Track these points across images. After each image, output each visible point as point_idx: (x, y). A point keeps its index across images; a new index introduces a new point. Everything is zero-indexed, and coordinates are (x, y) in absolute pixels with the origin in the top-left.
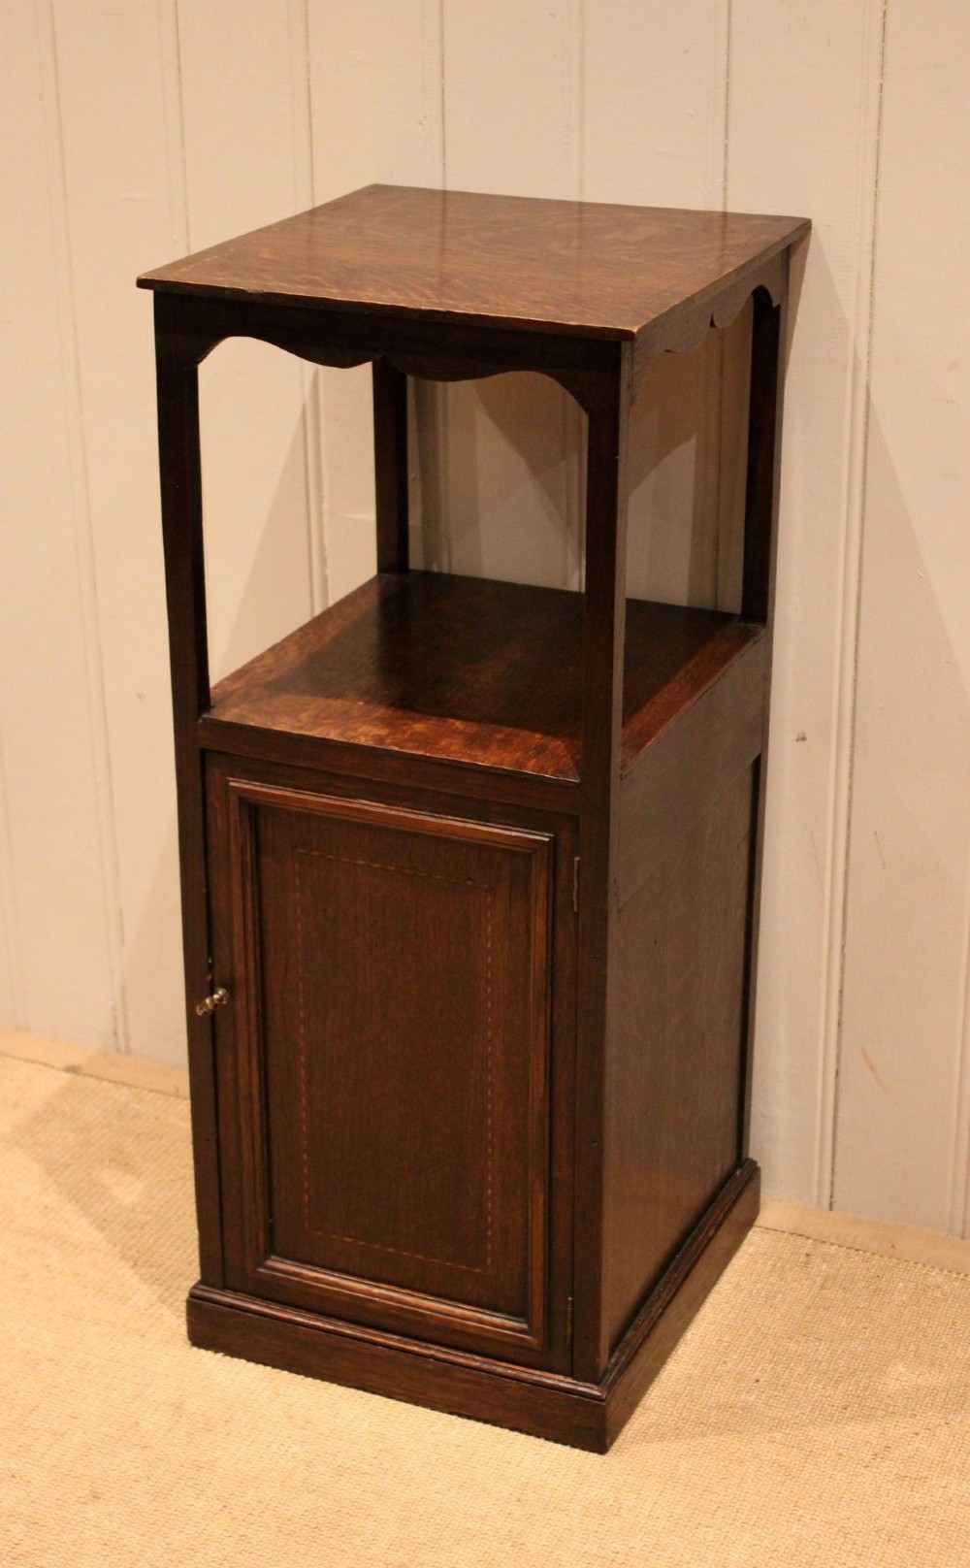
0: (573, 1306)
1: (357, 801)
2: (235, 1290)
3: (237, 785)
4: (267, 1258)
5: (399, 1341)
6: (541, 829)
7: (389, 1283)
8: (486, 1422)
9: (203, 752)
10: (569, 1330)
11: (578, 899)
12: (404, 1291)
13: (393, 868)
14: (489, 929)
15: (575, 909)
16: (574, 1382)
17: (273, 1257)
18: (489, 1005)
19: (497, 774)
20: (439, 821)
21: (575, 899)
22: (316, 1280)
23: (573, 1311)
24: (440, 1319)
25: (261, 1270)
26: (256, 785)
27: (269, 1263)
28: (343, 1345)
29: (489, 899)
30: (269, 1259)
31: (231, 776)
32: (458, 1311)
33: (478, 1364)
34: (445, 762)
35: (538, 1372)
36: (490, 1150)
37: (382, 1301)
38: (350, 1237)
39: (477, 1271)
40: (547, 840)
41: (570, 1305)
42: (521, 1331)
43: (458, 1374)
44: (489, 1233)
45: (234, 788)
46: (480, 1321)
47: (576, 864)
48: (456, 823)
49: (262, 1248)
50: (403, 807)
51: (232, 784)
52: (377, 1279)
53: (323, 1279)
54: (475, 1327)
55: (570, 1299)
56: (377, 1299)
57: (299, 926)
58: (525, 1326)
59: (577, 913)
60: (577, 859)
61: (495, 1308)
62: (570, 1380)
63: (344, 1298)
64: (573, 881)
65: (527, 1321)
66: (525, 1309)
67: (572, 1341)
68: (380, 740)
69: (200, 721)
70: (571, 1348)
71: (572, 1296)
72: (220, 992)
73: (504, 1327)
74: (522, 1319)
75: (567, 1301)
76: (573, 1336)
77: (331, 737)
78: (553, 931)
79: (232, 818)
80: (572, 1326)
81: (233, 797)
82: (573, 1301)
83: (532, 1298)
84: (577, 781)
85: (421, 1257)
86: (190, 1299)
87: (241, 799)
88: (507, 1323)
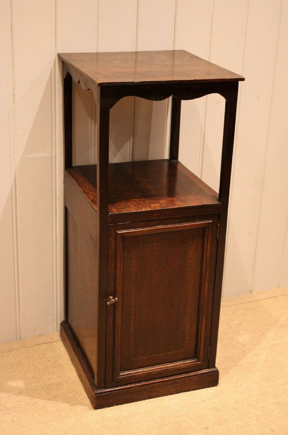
0: (210, 349)
1: (157, 226)
3: (121, 232)
5: (161, 380)
6: (209, 219)
7: (157, 365)
8: (185, 392)
10: (209, 355)
11: (219, 235)
12: (161, 365)
13: (164, 243)
14: (191, 252)
15: (218, 238)
17: (121, 372)
18: (190, 273)
21: (218, 236)
22: (136, 373)
23: (210, 350)
24: (174, 368)
25: (119, 377)
26: (126, 230)
27: (121, 374)
28: (145, 388)
29: (192, 243)
31: (118, 230)
32: (178, 364)
33: (184, 376)
35: (200, 371)
36: (187, 314)
38: (145, 356)
39: (182, 350)
40: (211, 222)
42: (196, 362)
43: (178, 382)
45: (119, 233)
46: (184, 364)
47: (219, 226)
48: (187, 224)
49: (118, 371)
51: (118, 232)
52: (152, 365)
53: (138, 372)
54: (184, 366)
55: (209, 347)
57: (134, 269)
58: (196, 360)
59: (218, 240)
60: (219, 224)
61: (186, 359)
62: (208, 369)
63: (146, 374)
64: (217, 231)
65: (197, 359)
66: (195, 355)
67: (209, 358)
68: (162, 207)
69: (109, 215)
70: (209, 360)
71: (210, 346)
72: (111, 297)
73: (191, 363)
74: (194, 359)
75: (208, 348)
76: (209, 357)
77: (149, 209)
78: (211, 247)
79: (118, 243)
80: (210, 354)
81: (119, 236)
82: (210, 348)
83: (200, 350)
84: (220, 203)
85: (166, 353)
86: (95, 395)
87: (122, 236)
88: (192, 361)
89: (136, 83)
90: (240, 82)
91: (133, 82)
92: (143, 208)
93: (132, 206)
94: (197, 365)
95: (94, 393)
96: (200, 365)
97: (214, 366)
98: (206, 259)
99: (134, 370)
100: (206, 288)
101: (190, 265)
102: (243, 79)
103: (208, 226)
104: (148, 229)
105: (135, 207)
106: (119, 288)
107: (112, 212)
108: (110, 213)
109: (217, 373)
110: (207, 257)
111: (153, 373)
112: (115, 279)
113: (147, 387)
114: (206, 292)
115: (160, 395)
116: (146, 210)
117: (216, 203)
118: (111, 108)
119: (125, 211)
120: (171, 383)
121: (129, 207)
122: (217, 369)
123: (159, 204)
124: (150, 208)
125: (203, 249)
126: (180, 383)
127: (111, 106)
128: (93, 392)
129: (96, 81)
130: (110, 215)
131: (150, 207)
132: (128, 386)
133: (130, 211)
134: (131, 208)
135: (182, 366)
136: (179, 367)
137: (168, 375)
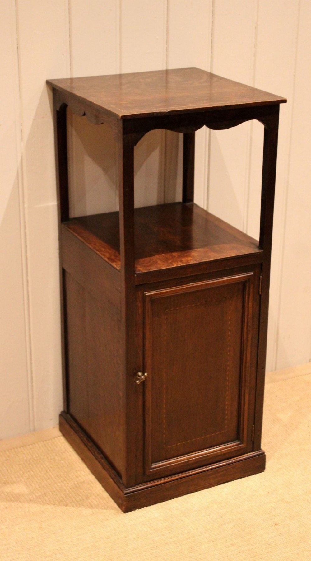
0: (254, 428)
1: (190, 284)
2: (139, 484)
3: (149, 294)
5: (199, 470)
6: (249, 271)
7: (194, 452)
8: (228, 482)
9: (137, 286)
10: (253, 436)
12: (200, 451)
13: (199, 304)
14: (230, 312)
15: (260, 294)
16: (254, 452)
17: (153, 464)
18: (229, 338)
19: (238, 258)
20: (219, 280)
21: (260, 290)
22: (171, 463)
23: (254, 430)
24: (214, 454)
25: (151, 470)
26: (155, 292)
27: (153, 467)
28: (182, 481)
29: (230, 302)
30: (152, 465)
31: (146, 292)
32: (217, 449)
33: (226, 463)
34: (221, 260)
36: (227, 388)
37: (194, 458)
38: (179, 442)
39: (222, 432)
40: (253, 274)
41: (253, 427)
42: (239, 444)
43: (220, 470)
44: (226, 417)
45: (148, 295)
46: (226, 448)
47: (261, 279)
48: (225, 279)
49: (151, 462)
51: (147, 294)
53: (173, 462)
54: (225, 451)
55: (253, 425)
57: (165, 338)
58: (239, 442)
60: (261, 277)
61: (227, 442)
62: (253, 453)
63: (181, 465)
64: (259, 285)
65: (239, 440)
66: (238, 437)
67: (254, 439)
68: (196, 260)
69: (135, 275)
70: (253, 442)
71: (254, 424)
72: (140, 374)
73: (233, 446)
74: (237, 441)
75: (252, 427)
76: (254, 437)
77: (182, 265)
78: (253, 304)
79: (147, 307)
80: (254, 434)
81: (148, 299)
82: (255, 426)
83: (243, 431)
84: (262, 251)
85: (203, 437)
86: (125, 496)
87: (150, 299)
88: (234, 444)
89: (164, 113)
90: (281, 105)
91: (161, 113)
92: (174, 263)
93: (159, 262)
94: (241, 449)
95: (123, 493)
96: (244, 448)
97: (259, 448)
98: (248, 319)
99: (168, 460)
100: (249, 355)
101: (229, 328)
102: (284, 101)
103: (249, 280)
104: (181, 288)
105: (164, 263)
106: (149, 361)
107: (139, 271)
108: (138, 272)
109: (262, 457)
110: (249, 316)
111: (190, 462)
112: (144, 351)
113: (184, 480)
114: (249, 359)
115: (199, 489)
116: (178, 265)
117: (257, 251)
118: (135, 145)
119: (153, 269)
120: (212, 472)
121: (156, 263)
122: (263, 451)
123: (191, 258)
124: (183, 263)
125: (243, 307)
126: (222, 471)
127: (136, 142)
128: (121, 492)
129: (118, 114)
130: (138, 275)
131: (182, 261)
132: (162, 481)
133: (160, 267)
134: (159, 264)
135: (223, 451)
136: (219, 452)
137: (207, 463)
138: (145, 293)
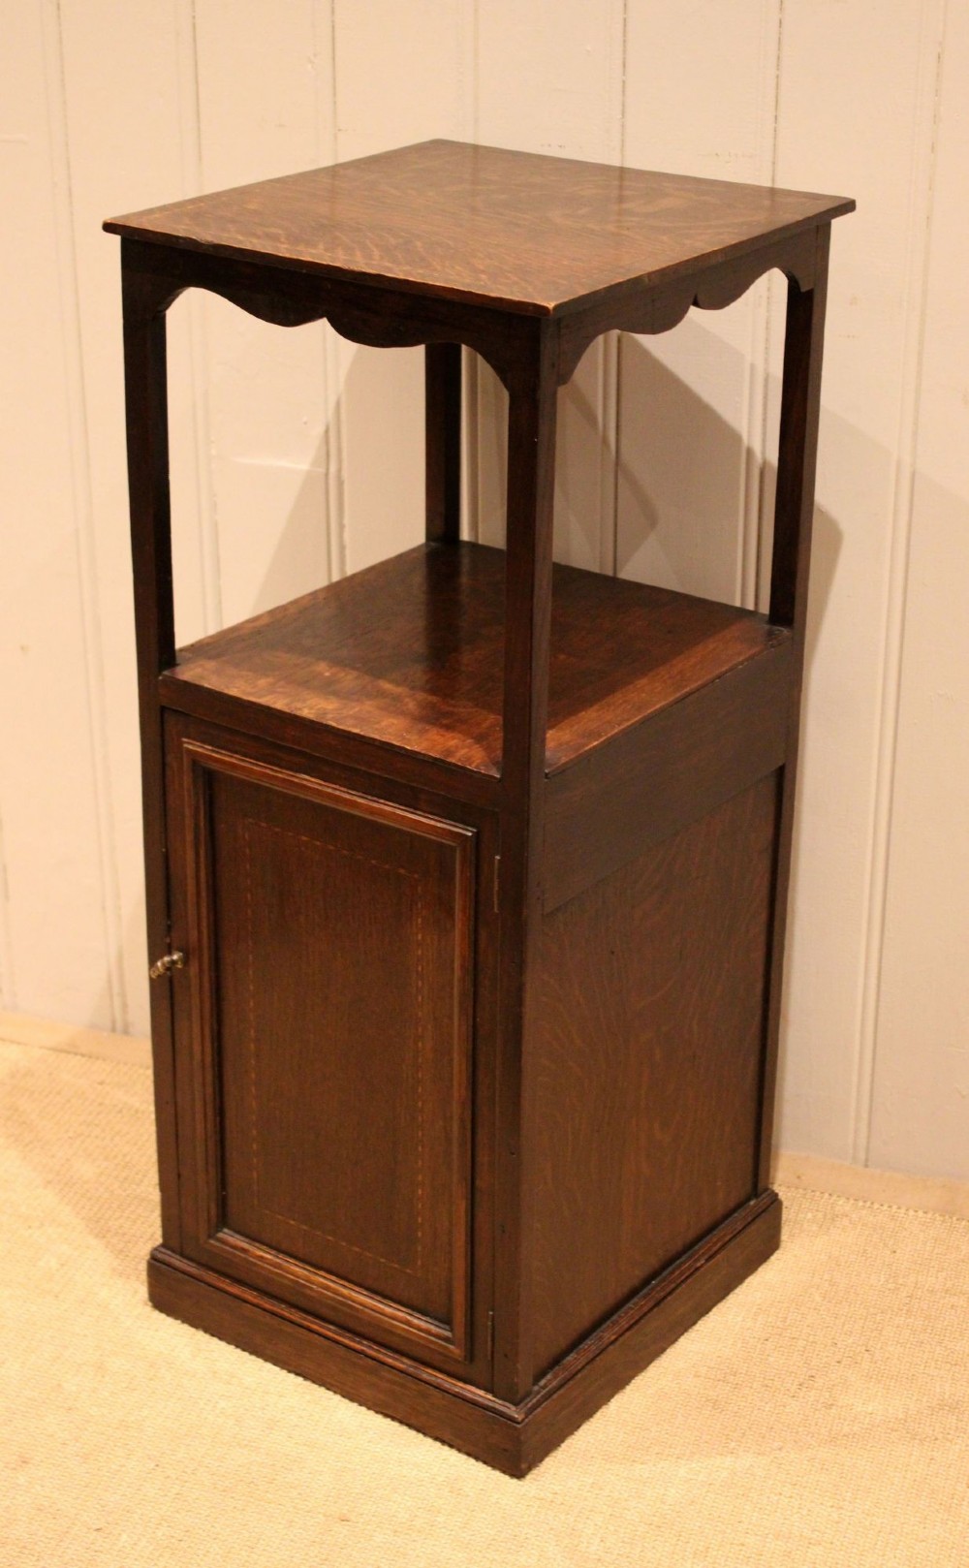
0: (493, 1321)
1: (298, 775)
2: (189, 1258)
3: (190, 747)
4: (218, 1231)
5: (334, 1332)
6: (466, 823)
7: (327, 1272)
9: (162, 710)
10: (489, 1345)
11: (499, 898)
12: (340, 1282)
13: (332, 848)
14: (419, 921)
15: (496, 910)
16: (494, 1399)
17: (226, 1230)
18: (420, 998)
19: (424, 761)
20: (370, 803)
21: (495, 899)
22: (262, 1259)
23: (493, 1326)
25: (212, 1242)
26: (208, 750)
27: (220, 1235)
28: (284, 1328)
29: (419, 890)
30: (221, 1231)
31: (189, 737)
32: (388, 1310)
33: (405, 1367)
34: (377, 743)
35: (461, 1384)
36: (420, 1149)
37: (320, 1289)
38: (294, 1220)
39: (408, 1271)
40: (470, 834)
41: (490, 1319)
42: (446, 1339)
43: (386, 1375)
44: (420, 1234)
45: (188, 749)
46: (407, 1323)
47: (496, 862)
48: (388, 807)
49: (214, 1220)
50: (340, 785)
51: (186, 745)
52: (315, 1266)
53: (267, 1258)
54: (404, 1329)
55: (491, 1313)
56: (314, 1287)
58: (448, 1334)
59: (498, 916)
60: (497, 857)
61: (424, 1312)
62: (489, 1396)
63: (286, 1282)
64: (494, 879)
65: (447, 1329)
66: (449, 1317)
67: (492, 1357)
70: (491, 1364)
71: (493, 1310)
73: (430, 1333)
74: (444, 1326)
75: (485, 1314)
76: (493, 1352)
80: (493, 1339)
81: (187, 759)
82: (493, 1317)
84: (498, 777)
85: (357, 1250)
86: (153, 1262)
88: (433, 1329)
96: (462, 1363)
103: (459, 846)
111: (308, 1292)
113: (288, 1328)
115: (329, 1383)
132: (236, 1290)
135: (397, 1327)
136: (387, 1322)
137: (359, 1329)
138: (185, 740)
